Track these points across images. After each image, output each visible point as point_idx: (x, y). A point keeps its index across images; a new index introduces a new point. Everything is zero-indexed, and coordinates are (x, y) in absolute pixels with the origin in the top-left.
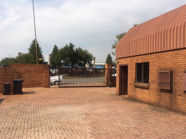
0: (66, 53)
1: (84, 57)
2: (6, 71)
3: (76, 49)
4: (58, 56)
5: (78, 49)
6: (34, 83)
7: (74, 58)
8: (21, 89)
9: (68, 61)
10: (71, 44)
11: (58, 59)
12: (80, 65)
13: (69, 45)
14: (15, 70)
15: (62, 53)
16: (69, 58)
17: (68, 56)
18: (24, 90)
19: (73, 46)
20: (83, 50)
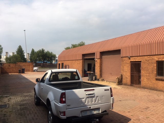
0: (40, 54)
1: (50, 56)
2: (16, 65)
3: (46, 52)
4: (35, 56)
5: (47, 52)
6: (27, 70)
7: (45, 57)
8: (24, 72)
9: (41, 59)
10: (42, 49)
11: (35, 58)
12: (48, 61)
13: (41, 50)
14: (19, 65)
15: (38, 54)
16: (41, 57)
17: (41, 56)
18: (25, 72)
19: (44, 50)
20: (50, 52)
